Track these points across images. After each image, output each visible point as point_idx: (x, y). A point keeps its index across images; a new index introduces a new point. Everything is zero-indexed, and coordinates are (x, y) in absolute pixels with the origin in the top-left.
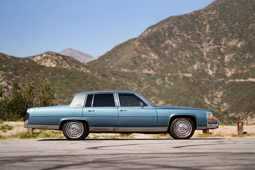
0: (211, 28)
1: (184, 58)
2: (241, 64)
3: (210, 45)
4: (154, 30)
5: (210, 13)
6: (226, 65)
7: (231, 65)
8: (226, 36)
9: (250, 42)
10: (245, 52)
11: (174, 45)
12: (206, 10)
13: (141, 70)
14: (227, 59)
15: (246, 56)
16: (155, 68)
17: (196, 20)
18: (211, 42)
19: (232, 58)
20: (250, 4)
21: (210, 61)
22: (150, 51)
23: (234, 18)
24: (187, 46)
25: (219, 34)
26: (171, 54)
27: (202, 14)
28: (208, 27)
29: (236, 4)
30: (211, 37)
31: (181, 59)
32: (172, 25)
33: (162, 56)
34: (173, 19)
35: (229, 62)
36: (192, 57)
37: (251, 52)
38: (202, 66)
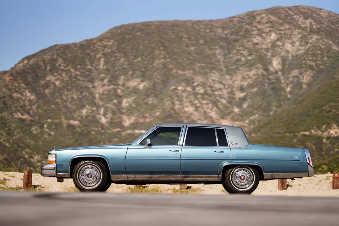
0: (106, 63)
1: (70, 100)
2: (142, 110)
3: (104, 85)
4: (32, 61)
5: (105, 43)
6: (124, 111)
7: (130, 111)
8: (125, 74)
9: (155, 83)
10: (148, 96)
11: (57, 83)
12: (101, 39)
13: (12, 114)
14: (125, 103)
15: (149, 101)
16: (31, 112)
17: (88, 51)
18: (106, 81)
19: (131, 102)
20: (156, 34)
21: (103, 106)
22: (25, 89)
23: (136, 52)
24: (74, 85)
25: (116, 71)
26: (53, 94)
27: (95, 44)
28: (102, 61)
29: (139, 33)
30: (105, 74)
31: (66, 101)
32: (55, 57)
33: (40, 96)
34: (57, 48)
35: (127, 107)
36: (80, 100)
37: (156, 96)
38: (93, 111)
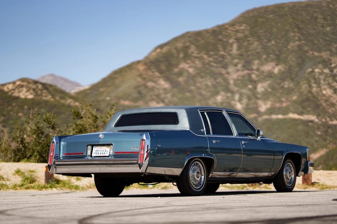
0: (239, 48)
1: (204, 87)
2: (278, 95)
3: (238, 70)
4: (165, 50)
5: (237, 28)
6: (259, 96)
7: (266, 96)
8: (259, 58)
9: (290, 66)
10: (283, 80)
11: (191, 70)
12: (233, 24)
13: (146, 103)
14: (260, 88)
15: (285, 84)
16: (166, 101)
17: (220, 37)
18: (240, 66)
19: (266, 86)
20: (289, 16)
21: (238, 91)
22: (159, 77)
23: (269, 35)
24: (208, 72)
25: (249, 56)
26: (186, 82)
27: (227, 29)
28: (235, 46)
29: (271, 16)
30: (239, 59)
31: (200, 88)
32: (188, 44)
33: (175, 84)
34: (189, 35)
35: (262, 92)
36: (214, 86)
37: (292, 80)
38: (228, 98)
